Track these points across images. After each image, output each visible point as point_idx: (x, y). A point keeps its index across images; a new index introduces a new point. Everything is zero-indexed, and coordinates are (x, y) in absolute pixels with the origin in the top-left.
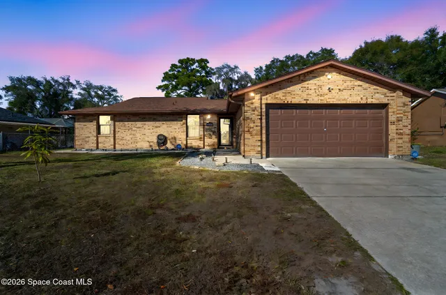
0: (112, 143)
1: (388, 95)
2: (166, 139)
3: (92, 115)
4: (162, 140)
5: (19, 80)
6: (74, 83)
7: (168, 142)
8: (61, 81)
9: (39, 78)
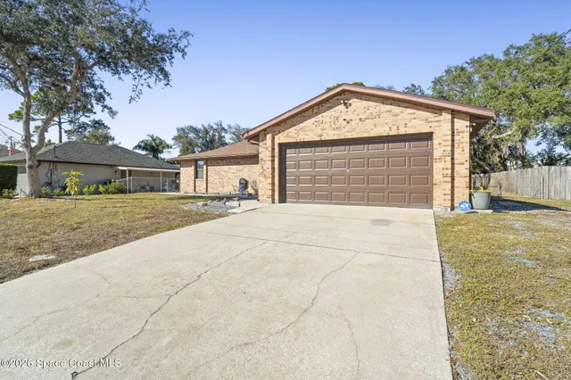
0: (205, 187)
1: (430, 120)
2: (247, 182)
3: (191, 161)
4: (244, 184)
5: (183, 129)
6: (226, 128)
7: (249, 186)
8: (215, 127)
9: (198, 126)
